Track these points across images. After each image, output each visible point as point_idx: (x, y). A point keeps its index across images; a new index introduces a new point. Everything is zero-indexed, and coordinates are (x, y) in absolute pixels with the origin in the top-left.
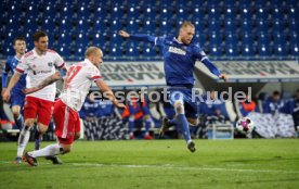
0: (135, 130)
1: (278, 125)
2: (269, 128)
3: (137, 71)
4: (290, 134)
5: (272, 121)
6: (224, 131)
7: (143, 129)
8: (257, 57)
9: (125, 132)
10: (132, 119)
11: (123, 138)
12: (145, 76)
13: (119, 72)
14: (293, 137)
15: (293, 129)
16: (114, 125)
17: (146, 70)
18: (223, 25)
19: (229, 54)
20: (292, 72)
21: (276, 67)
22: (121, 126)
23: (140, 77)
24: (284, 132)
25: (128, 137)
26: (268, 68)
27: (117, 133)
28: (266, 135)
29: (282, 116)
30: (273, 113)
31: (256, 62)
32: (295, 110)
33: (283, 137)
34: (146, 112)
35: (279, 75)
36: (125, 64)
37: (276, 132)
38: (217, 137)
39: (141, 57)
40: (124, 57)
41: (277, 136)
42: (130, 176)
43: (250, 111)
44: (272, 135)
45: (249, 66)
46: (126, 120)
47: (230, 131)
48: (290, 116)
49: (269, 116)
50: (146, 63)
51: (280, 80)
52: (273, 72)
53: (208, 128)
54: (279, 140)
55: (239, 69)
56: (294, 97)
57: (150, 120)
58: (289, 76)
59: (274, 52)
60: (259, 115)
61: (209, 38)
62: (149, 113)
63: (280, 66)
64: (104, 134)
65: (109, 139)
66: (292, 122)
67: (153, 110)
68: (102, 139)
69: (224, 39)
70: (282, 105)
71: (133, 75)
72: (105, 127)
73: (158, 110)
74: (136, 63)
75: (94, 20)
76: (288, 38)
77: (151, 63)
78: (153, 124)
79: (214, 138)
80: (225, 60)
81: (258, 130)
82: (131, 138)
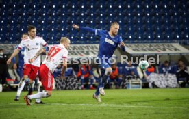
0: (84, 84)
1: (167, 80)
2: (162, 82)
3: (85, 50)
4: (175, 86)
5: (164, 78)
6: (136, 84)
7: (89, 83)
8: (155, 41)
9: (79, 85)
10: (83, 77)
11: (78, 89)
12: (90, 53)
13: (75, 51)
14: (176, 87)
15: (176, 83)
16: (72, 81)
17: (91, 49)
18: (136, 23)
19: (139, 40)
20: (176, 49)
21: (166, 47)
22: (77, 82)
23: (88, 53)
24: (171, 84)
25: (80, 88)
26: (162, 47)
27: (74, 86)
28: (161, 86)
29: (170, 75)
30: (165, 73)
31: (155, 44)
32: (178, 71)
33: (171, 88)
34: (91, 73)
35: (168, 51)
36: (78, 46)
37: (166, 84)
38: (133, 87)
39: (88, 41)
40: (78, 42)
41: (167, 87)
42: (81, 111)
43: (151, 72)
44: (164, 86)
45: (150, 46)
46: (79, 78)
47: (139, 84)
48: (175, 75)
49: (162, 75)
50: (91, 45)
51: (168, 54)
52: (164, 50)
53: (127, 82)
54: (168, 89)
55: (145, 48)
56: (176, 64)
57: (93, 78)
58: (173, 52)
59: (165, 38)
60: (156, 75)
61: (127, 30)
62: (93, 74)
63: (168, 46)
64: (66, 86)
65: (69, 89)
66: (176, 79)
67: (95, 72)
68: (65, 89)
69: (136, 31)
70: (170, 69)
71: (83, 52)
72: (67, 82)
73: (98, 72)
74: (85, 45)
75: (61, 20)
76: (173, 30)
77: (93, 45)
78: (95, 81)
79: (131, 88)
80: (137, 43)
81: (156, 83)
82: (82, 89)
